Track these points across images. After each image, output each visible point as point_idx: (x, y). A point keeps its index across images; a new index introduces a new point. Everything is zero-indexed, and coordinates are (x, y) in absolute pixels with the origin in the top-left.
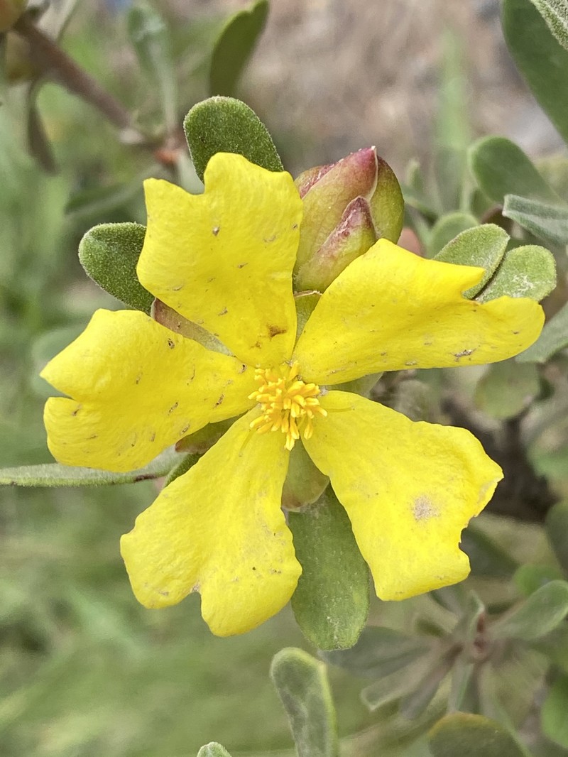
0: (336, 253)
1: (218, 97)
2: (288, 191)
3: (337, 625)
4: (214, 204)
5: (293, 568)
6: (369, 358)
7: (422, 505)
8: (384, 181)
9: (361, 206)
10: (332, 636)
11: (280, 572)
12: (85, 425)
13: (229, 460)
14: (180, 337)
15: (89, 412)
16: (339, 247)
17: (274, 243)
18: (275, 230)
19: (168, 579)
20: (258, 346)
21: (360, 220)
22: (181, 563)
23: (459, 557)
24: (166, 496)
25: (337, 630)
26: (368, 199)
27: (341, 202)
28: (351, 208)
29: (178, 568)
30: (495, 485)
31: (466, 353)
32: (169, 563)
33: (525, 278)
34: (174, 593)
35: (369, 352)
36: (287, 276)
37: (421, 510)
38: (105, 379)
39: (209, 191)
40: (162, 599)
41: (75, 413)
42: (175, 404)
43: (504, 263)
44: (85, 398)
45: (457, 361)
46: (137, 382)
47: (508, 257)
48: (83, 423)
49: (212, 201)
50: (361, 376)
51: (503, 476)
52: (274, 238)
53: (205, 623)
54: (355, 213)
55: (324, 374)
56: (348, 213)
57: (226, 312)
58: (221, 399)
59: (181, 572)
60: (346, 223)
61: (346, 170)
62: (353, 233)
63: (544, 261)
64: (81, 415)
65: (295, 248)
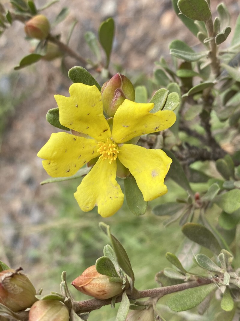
0: (114, 106)
1: (75, 66)
2: (95, 91)
3: (140, 208)
4: (74, 99)
5: (122, 195)
6: (131, 133)
7: (154, 173)
8: (125, 82)
9: (119, 91)
10: (139, 211)
11: (118, 197)
12: (53, 166)
13: (100, 168)
14: (78, 137)
15: (53, 163)
16: (115, 104)
17: (95, 106)
18: (94, 103)
19: (88, 203)
20: (101, 135)
21: (119, 94)
22: (90, 199)
23: (164, 187)
24: (84, 181)
25: (140, 210)
26: (121, 88)
27: (112, 91)
28: (116, 92)
29: (90, 200)
30: (170, 165)
31: (157, 128)
32: (87, 199)
33: (172, 102)
34: (90, 207)
35: (131, 132)
36: (102, 115)
37: (154, 174)
38: (55, 153)
39: (72, 95)
40: (87, 209)
41: (49, 164)
42: (80, 156)
43: (167, 99)
44: (51, 159)
45: (155, 130)
46: (66, 152)
47: (168, 97)
48: (52, 166)
49: (73, 98)
50: (131, 139)
51: (172, 162)
52: (94, 105)
53: (99, 214)
54: (117, 93)
55: (121, 140)
56: (116, 93)
57: (88, 128)
58: (93, 152)
59: (91, 201)
60: (115, 96)
61: (112, 81)
62: (118, 99)
63: (176, 96)
64: (51, 164)
65: (102, 106)
